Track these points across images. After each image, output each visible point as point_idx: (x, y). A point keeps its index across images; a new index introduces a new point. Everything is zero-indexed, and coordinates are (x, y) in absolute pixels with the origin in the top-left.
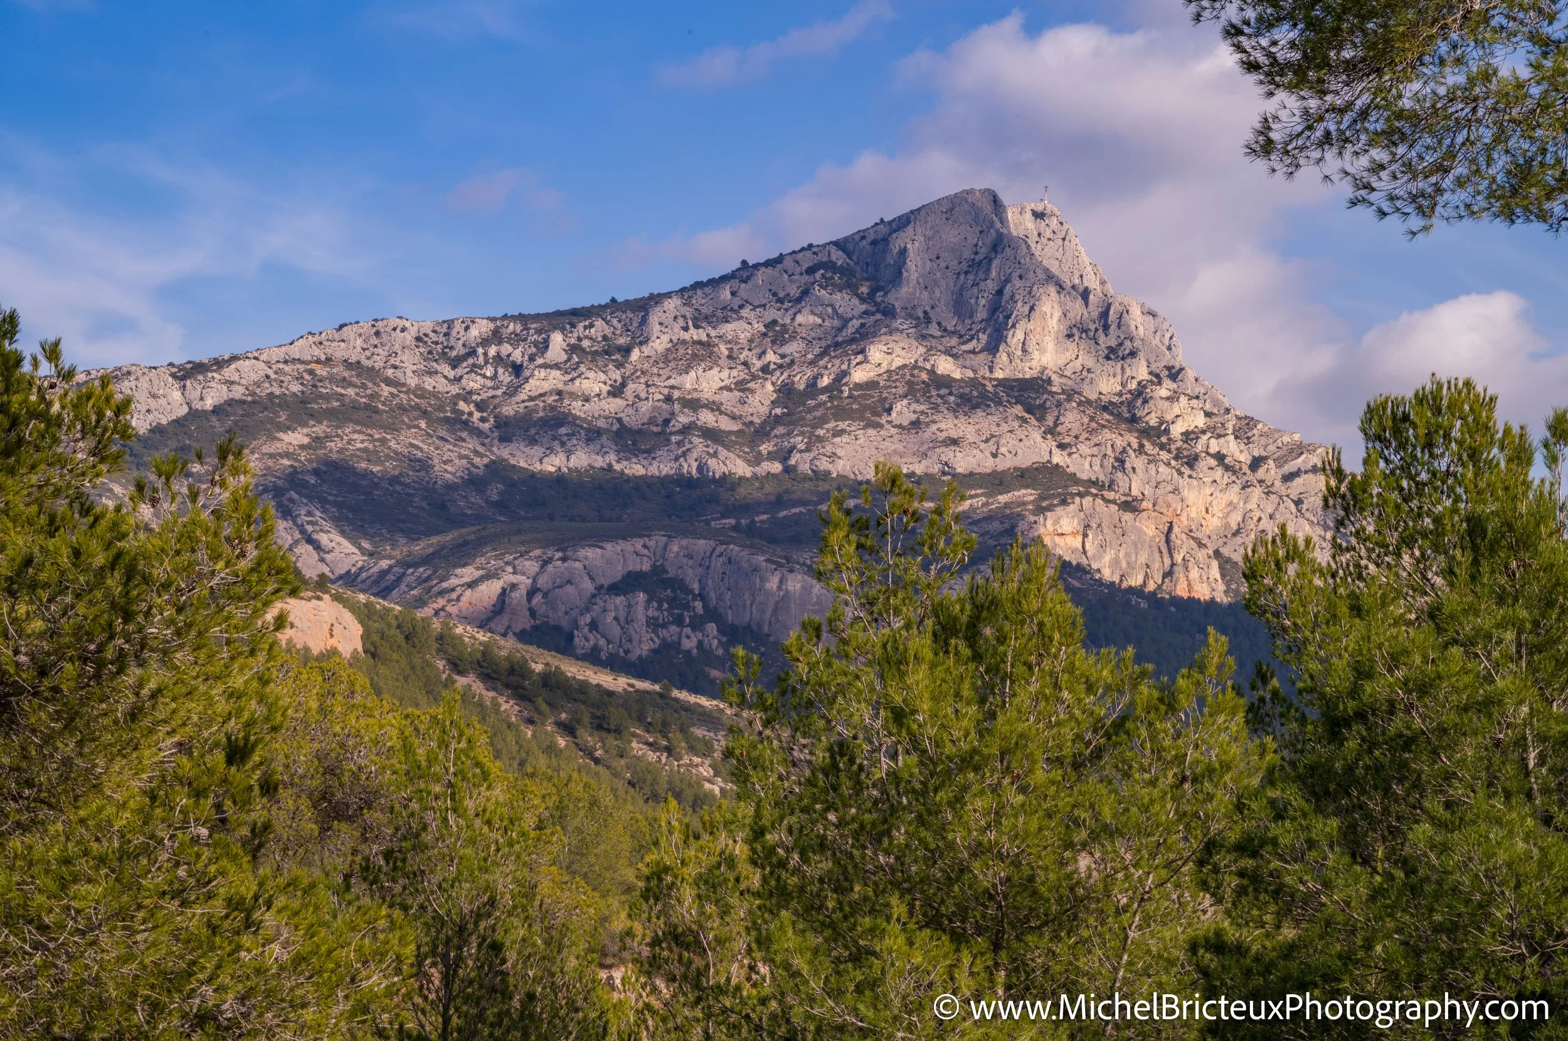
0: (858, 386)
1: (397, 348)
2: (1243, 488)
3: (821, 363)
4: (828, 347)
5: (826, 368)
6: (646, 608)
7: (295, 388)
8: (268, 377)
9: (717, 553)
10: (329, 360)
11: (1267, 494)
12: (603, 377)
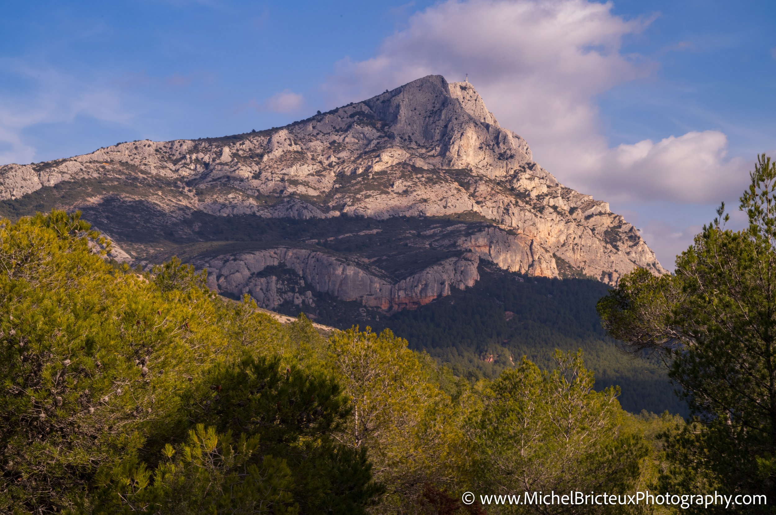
0: (377, 173)
1: (146, 155)
2: (566, 223)
3: (358, 162)
4: (361, 154)
5: (361, 164)
6: (277, 284)
7: (95, 175)
8: (81, 170)
9: (311, 256)
10: (112, 161)
11: (578, 226)
12: (250, 169)
